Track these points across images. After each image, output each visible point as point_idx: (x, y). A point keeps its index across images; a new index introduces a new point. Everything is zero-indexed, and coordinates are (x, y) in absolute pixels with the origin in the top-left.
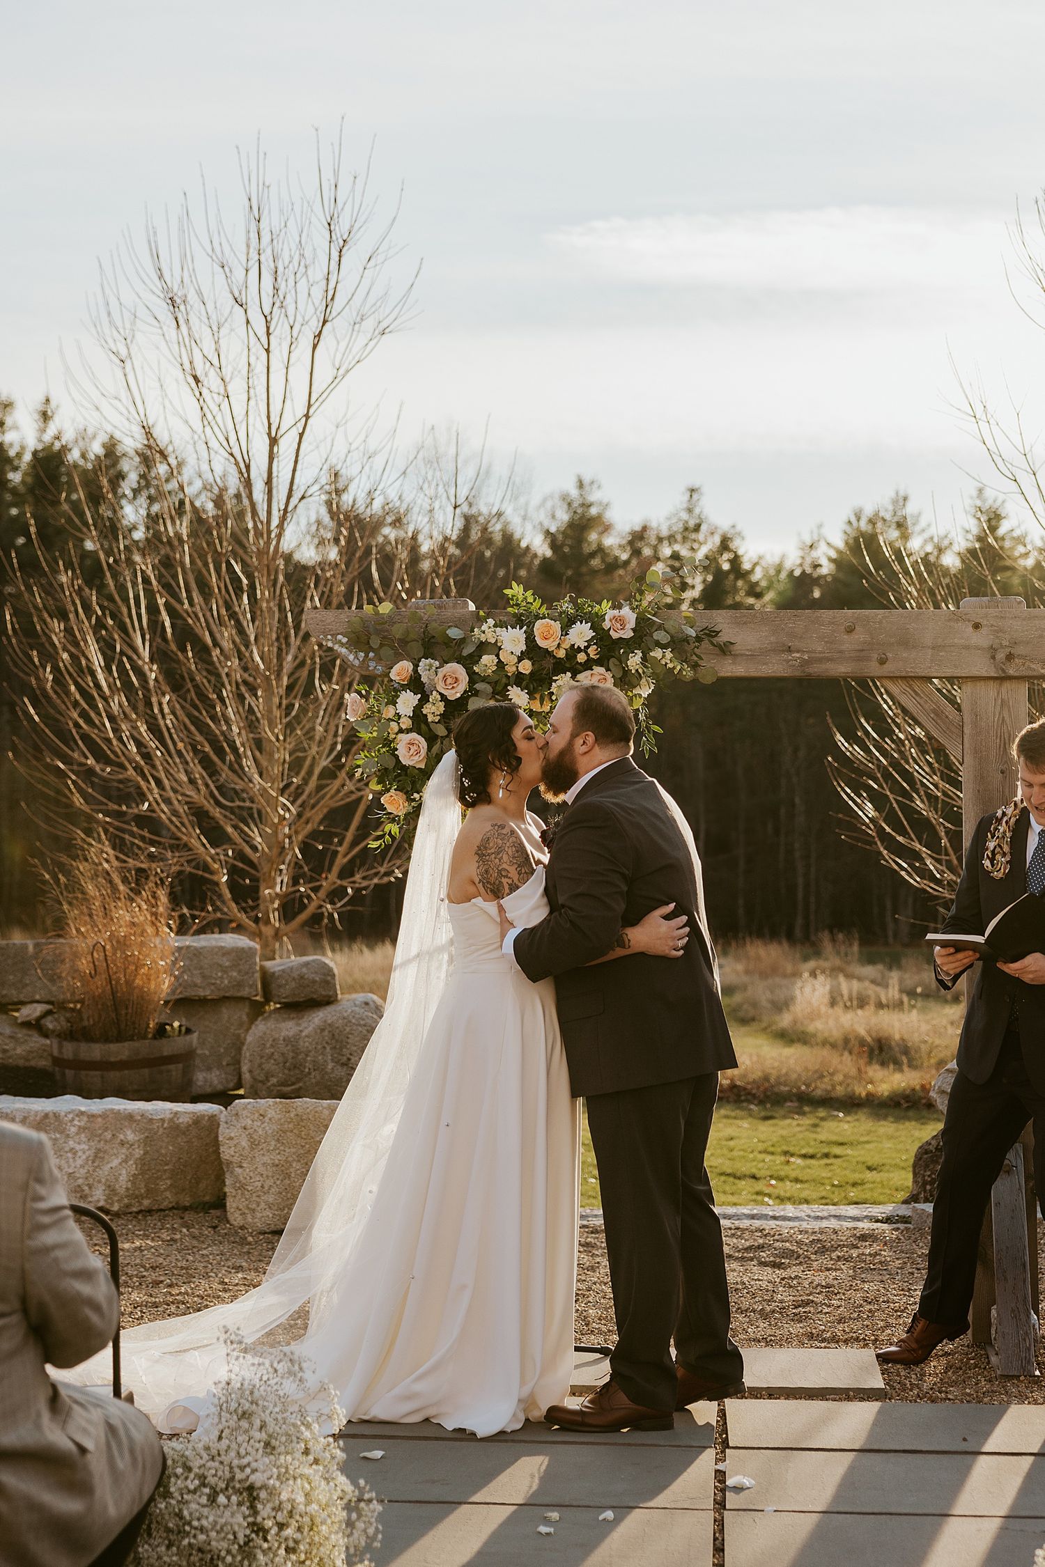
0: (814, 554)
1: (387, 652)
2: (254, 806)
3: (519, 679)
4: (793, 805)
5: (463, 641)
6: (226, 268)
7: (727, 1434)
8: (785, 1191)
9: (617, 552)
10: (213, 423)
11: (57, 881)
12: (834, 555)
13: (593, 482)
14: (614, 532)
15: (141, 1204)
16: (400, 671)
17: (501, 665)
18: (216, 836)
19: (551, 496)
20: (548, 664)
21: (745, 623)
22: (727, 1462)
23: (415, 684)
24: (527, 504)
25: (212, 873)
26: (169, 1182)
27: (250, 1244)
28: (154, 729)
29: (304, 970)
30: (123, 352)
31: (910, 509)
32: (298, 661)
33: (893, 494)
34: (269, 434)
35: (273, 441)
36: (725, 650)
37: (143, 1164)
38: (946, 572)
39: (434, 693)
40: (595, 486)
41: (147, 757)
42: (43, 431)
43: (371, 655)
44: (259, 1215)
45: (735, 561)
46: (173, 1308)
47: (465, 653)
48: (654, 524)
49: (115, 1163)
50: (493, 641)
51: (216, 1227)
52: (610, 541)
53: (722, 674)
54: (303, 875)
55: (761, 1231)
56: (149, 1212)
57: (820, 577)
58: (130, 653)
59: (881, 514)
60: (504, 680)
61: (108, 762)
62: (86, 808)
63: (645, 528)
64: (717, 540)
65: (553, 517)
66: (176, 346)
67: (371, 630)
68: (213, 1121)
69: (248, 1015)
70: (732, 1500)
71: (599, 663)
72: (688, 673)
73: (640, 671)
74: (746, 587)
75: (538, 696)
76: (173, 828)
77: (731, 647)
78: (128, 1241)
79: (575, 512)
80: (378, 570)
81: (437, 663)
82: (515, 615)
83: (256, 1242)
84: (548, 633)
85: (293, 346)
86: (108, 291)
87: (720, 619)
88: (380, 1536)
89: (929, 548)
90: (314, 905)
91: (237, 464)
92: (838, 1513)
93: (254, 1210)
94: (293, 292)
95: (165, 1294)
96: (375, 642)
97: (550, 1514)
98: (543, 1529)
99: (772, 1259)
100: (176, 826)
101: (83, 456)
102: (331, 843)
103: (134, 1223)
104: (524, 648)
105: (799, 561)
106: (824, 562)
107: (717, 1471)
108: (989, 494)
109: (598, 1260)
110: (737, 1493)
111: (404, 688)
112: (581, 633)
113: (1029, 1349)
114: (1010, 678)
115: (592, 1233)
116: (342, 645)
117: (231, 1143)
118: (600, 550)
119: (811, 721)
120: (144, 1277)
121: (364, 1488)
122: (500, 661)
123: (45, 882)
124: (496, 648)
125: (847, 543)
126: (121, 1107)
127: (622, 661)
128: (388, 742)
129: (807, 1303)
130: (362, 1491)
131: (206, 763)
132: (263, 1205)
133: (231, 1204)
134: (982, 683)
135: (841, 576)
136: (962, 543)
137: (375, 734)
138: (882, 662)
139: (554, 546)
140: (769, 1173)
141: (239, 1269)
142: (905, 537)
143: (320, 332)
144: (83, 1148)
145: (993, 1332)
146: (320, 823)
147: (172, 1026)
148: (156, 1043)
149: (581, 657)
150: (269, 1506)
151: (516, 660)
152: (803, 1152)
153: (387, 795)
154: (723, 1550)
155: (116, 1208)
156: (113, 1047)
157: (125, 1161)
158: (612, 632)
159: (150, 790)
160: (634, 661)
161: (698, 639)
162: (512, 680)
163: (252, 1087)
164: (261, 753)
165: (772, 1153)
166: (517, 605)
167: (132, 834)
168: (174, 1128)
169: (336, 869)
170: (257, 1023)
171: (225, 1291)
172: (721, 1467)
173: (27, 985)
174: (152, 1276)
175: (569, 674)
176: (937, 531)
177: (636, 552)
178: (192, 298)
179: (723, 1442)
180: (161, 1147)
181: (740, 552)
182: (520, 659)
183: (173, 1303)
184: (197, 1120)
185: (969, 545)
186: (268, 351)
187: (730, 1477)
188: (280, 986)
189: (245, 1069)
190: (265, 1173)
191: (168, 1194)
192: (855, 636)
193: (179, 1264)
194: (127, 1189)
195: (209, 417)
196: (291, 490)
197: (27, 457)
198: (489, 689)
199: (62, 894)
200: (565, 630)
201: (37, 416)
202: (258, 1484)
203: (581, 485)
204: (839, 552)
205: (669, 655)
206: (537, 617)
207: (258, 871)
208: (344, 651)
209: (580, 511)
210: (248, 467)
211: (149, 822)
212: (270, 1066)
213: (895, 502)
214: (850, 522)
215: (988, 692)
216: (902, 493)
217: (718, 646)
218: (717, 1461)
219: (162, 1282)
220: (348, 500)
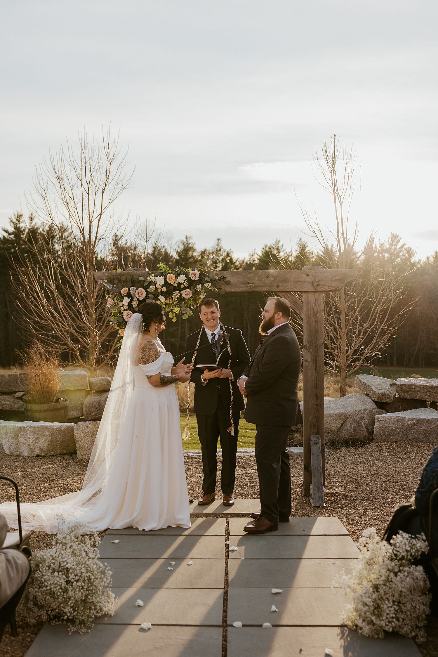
0: (253, 257)
1: (120, 285)
2: (87, 332)
3: (162, 293)
4: (247, 328)
5: (144, 281)
6: (75, 169)
7: (229, 530)
8: (246, 440)
9: (197, 257)
10: (72, 217)
11: (24, 356)
12: (259, 258)
13: (190, 237)
14: (197, 252)
15: (51, 453)
16: (124, 291)
17: (156, 289)
18: (76, 340)
19: (178, 241)
20: (171, 288)
21: (234, 275)
22: (229, 541)
23: (129, 295)
24: (172, 243)
25: (75, 352)
26: (59, 447)
27: (84, 465)
28: (56, 309)
29: (102, 381)
30: (44, 195)
31: (280, 245)
32: (100, 288)
33: (275, 240)
34: (89, 220)
35: (91, 222)
36: (228, 283)
37: (51, 442)
38: (291, 262)
39: (135, 298)
40: (191, 238)
41: (54, 317)
42: (31, 223)
43: (115, 286)
44: (87, 456)
45: (231, 260)
46: (57, 489)
47: (145, 285)
48: (208, 249)
49: (42, 441)
50: (154, 281)
51: (73, 460)
52: (195, 254)
53: (227, 291)
54: (102, 352)
55: (239, 457)
56: (53, 455)
57: (255, 264)
58: (49, 286)
59: (272, 246)
60: (157, 294)
61: (43, 319)
62: (35, 333)
63: (205, 250)
64: (226, 253)
65: (179, 247)
66: (60, 193)
67: (115, 278)
68: (72, 428)
69: (85, 394)
70: (231, 555)
71: (188, 288)
72: (216, 291)
73: (201, 290)
74: (234, 267)
75: (168, 299)
76: (62, 338)
77: (231, 283)
78: (46, 465)
79: (185, 246)
80: (124, 261)
81: (136, 288)
82: (161, 273)
83: (86, 464)
84: (171, 278)
85: (96, 193)
86: (39, 176)
87: (226, 273)
88: (112, 583)
89: (286, 255)
90: (106, 360)
91: (80, 229)
92: (265, 559)
93: (85, 455)
94: (96, 176)
95: (55, 484)
96: (116, 282)
97: (172, 562)
98: (169, 568)
99: (242, 466)
100: (63, 338)
101: (43, 230)
102: (111, 342)
103: (48, 459)
104: (164, 283)
105: (249, 259)
106: (256, 259)
107: (226, 544)
108: (303, 240)
109: (190, 467)
110: (233, 552)
111: (125, 296)
112: (182, 278)
113: (322, 498)
114: (318, 291)
115: (189, 458)
116: (105, 283)
117: (78, 435)
118: (193, 257)
119: (252, 304)
120: (49, 478)
121: (107, 565)
122: (156, 287)
123: (20, 356)
124: (154, 283)
125: (262, 254)
126: (44, 425)
127: (195, 287)
128: (121, 314)
129: (254, 482)
130: (106, 567)
131: (73, 319)
132: (88, 453)
133: (78, 453)
134: (309, 293)
135: (261, 264)
136: (295, 254)
137: (116, 311)
138: (278, 287)
139: (179, 256)
140: (241, 435)
141: (79, 474)
142: (279, 252)
143: (105, 188)
144: (32, 437)
145: (311, 492)
146: (107, 337)
147: (61, 399)
148: (56, 404)
149: (182, 286)
150: (73, 574)
151: (161, 287)
152: (251, 428)
153: (120, 330)
154: (228, 574)
155: (43, 455)
156: (42, 405)
157: (45, 441)
158: (192, 278)
159: (55, 327)
160: (199, 287)
161: (219, 280)
162: (160, 293)
163: (86, 416)
164: (89, 316)
165: (242, 429)
166: (162, 269)
167: (51, 341)
168: (60, 431)
169: (112, 350)
170: (88, 397)
171: (74, 482)
172: (227, 543)
173: (18, 386)
174: (52, 478)
175: (178, 291)
176: (288, 251)
177: (203, 257)
178: (65, 178)
179: (228, 533)
180: (56, 436)
181: (232, 257)
182: (162, 287)
183: (57, 487)
184: (67, 428)
185: (297, 254)
186: (88, 194)
187: (231, 547)
188: (94, 386)
189: (84, 410)
190: (88, 444)
191: (59, 450)
192: (269, 279)
193: (61, 474)
194: (46, 449)
195: (71, 215)
196: (96, 237)
197: (27, 231)
198: (152, 296)
199: (26, 360)
200: (177, 277)
201: (29, 219)
202: (69, 567)
203: (187, 238)
204: (260, 256)
205: (210, 285)
206: (168, 273)
207: (89, 351)
208: (106, 284)
209: (186, 245)
210: (83, 230)
211: (56, 337)
212: (92, 410)
213: (276, 242)
214: (263, 248)
215: (311, 296)
216: (278, 240)
217: (226, 282)
218: (226, 540)
219: (54, 480)
220: (120, 242)
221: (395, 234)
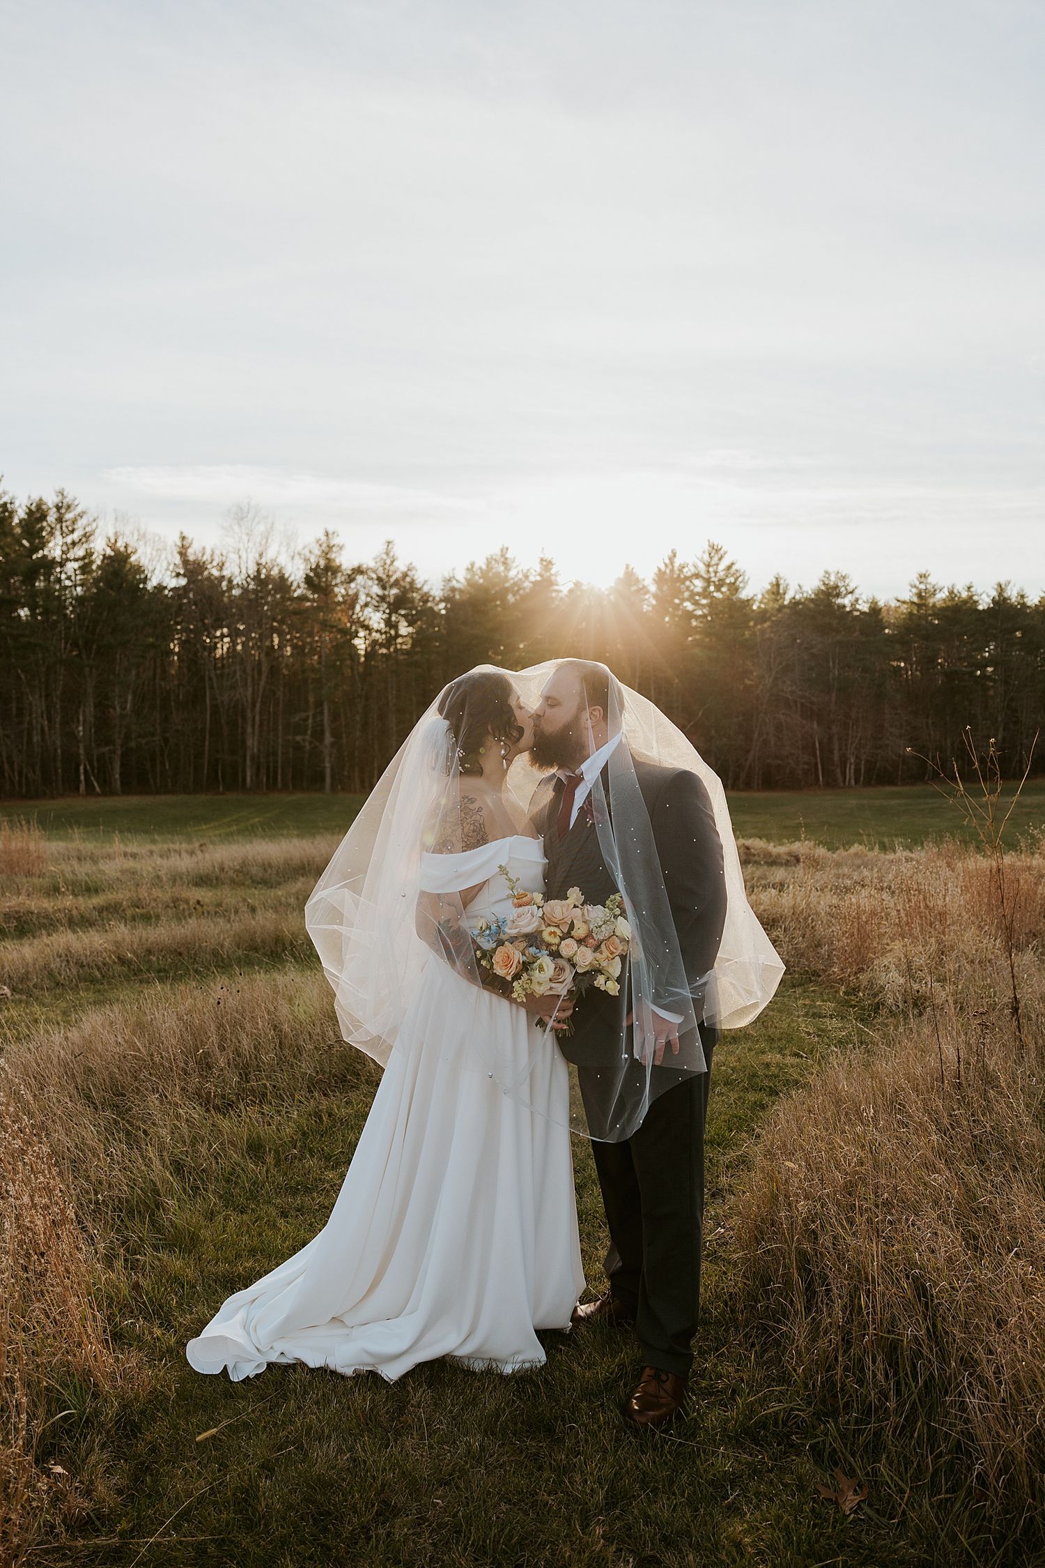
13: (335, 530)
31: (510, 555)
45: (413, 582)
64: (403, 570)
74: (418, 598)
79: (322, 556)
89: (518, 577)
139: (307, 582)
181: (415, 578)
209: (324, 554)
213: (502, 551)
216: (505, 546)
220: (190, 551)
221: (716, 544)
